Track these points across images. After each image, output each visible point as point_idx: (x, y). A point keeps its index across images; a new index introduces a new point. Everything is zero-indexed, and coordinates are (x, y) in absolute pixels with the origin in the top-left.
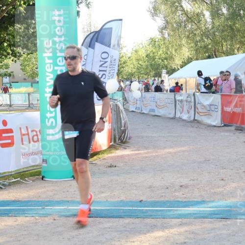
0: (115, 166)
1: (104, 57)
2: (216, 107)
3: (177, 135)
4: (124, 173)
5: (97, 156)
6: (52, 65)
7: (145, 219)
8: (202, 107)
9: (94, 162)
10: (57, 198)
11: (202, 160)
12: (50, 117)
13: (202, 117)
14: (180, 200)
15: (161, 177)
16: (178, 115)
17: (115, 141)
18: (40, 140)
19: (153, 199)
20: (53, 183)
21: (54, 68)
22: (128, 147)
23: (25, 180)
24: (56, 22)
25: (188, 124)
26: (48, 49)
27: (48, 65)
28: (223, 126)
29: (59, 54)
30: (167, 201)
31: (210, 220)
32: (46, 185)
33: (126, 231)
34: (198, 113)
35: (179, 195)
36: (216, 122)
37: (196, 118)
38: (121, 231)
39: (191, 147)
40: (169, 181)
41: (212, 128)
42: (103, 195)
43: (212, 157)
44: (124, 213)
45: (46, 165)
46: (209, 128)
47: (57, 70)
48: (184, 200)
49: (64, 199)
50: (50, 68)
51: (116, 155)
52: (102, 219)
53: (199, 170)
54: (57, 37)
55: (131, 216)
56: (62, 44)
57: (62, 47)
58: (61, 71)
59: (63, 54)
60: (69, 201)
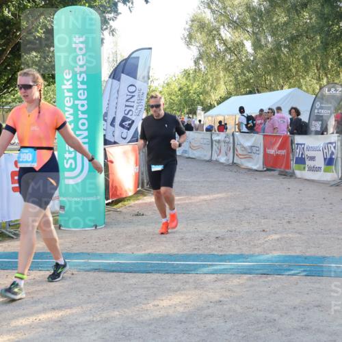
0: (143, 215)
1: (131, 91)
2: (258, 149)
3: (213, 180)
4: (152, 223)
5: (123, 203)
6: (72, 99)
7: (176, 274)
8: (243, 149)
9: (118, 210)
10: (75, 250)
11: (241, 208)
12: (70, 158)
13: (243, 160)
14: (216, 253)
15: (194, 228)
16: (215, 157)
17: (143, 187)
19: (185, 252)
21: (74, 102)
24: (77, 50)
27: (68, 98)
28: (265, 171)
29: (80, 86)
30: (201, 254)
31: (249, 276)
32: (64, 235)
33: (154, 287)
34: (237, 155)
35: (215, 248)
36: (258, 166)
37: (235, 161)
38: (147, 288)
39: (230, 194)
40: (204, 232)
41: (253, 172)
42: (129, 247)
43: (253, 206)
44: (152, 267)
45: (63, 212)
46: (249, 172)
47: (78, 104)
48: (221, 253)
49: (84, 251)
50: (70, 101)
51: (144, 202)
52: (127, 275)
53: (238, 220)
54: (78, 67)
56: (83, 75)
57: (84, 78)
58: (83, 105)
59: (85, 87)
60: (89, 254)
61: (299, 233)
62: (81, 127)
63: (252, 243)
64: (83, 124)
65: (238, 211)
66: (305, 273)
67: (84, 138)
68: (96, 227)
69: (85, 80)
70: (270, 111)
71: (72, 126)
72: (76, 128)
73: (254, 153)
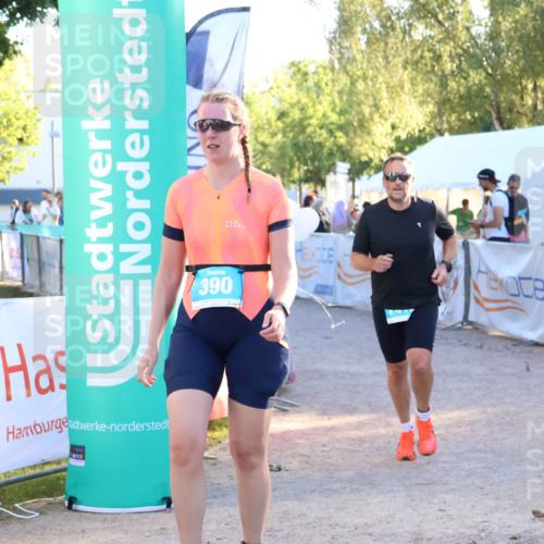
0: (279, 469)
4: (313, 491)
6: (109, 158)
8: (494, 284)
12: (102, 317)
15: (436, 508)
18: (57, 386)
20: (105, 520)
21: (114, 166)
22: (292, 405)
23: (15, 510)
26: (98, 108)
27: (98, 157)
29: (131, 123)
32: (85, 525)
34: (477, 301)
36: (541, 332)
37: (471, 318)
40: (469, 522)
41: (527, 349)
45: (81, 463)
47: (126, 172)
50: (104, 165)
58: (138, 175)
59: (144, 124)
62: (132, 233)
64: (139, 226)
67: (139, 263)
68: (169, 505)
69: (146, 105)
71: (109, 231)
72: (120, 237)
73: (526, 296)
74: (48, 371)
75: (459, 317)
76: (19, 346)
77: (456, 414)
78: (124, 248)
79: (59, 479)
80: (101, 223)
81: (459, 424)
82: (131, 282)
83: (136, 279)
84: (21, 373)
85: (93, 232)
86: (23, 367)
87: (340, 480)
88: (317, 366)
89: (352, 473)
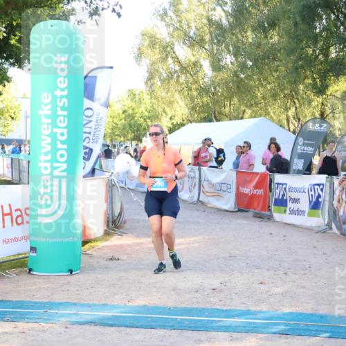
0: (118, 259)
3: (182, 220)
4: (132, 269)
5: (89, 244)
6: (50, 126)
7: (184, 331)
8: (210, 186)
9: (87, 253)
10: (58, 298)
11: (227, 255)
12: (44, 194)
13: (209, 198)
15: (183, 277)
17: (108, 226)
18: (25, 222)
19: (184, 306)
20: (44, 279)
21: (52, 130)
22: (125, 233)
23: (6, 273)
24: (58, 70)
25: (191, 205)
26: (47, 105)
27: (45, 126)
28: (236, 211)
29: (60, 112)
30: (203, 309)
31: (266, 335)
32: (36, 280)
34: (203, 192)
35: (215, 302)
36: (229, 206)
37: (201, 199)
39: (207, 237)
40: (196, 283)
41: (223, 213)
42: (117, 297)
43: (238, 253)
44: (155, 322)
45: (35, 255)
46: (219, 212)
47: (57, 133)
48: (225, 308)
49: (69, 301)
50: (48, 129)
51: (115, 243)
52: (128, 330)
53: (227, 269)
54: (59, 90)
55: (165, 326)
56: (65, 100)
57: (64, 103)
58: (62, 134)
59: (65, 113)
60: (75, 304)
61: (302, 287)
62: (59, 159)
63: (256, 298)
64: (62, 156)
65: (225, 259)
66: (327, 335)
67: (62, 171)
68: (71, 273)
69: (66, 105)
70: (246, 145)
71: (49, 157)
72: (54, 160)
73: (224, 191)
74: (21, 216)
75: (196, 199)
76: (10, 205)
77: (192, 239)
78: (56, 165)
79: (25, 261)
80: (46, 154)
81: (193, 242)
82: (58, 179)
83: (60, 178)
84: (9, 217)
85: (42, 158)
86: (10, 214)
87: (143, 265)
88: (136, 217)
89: (148, 262)
